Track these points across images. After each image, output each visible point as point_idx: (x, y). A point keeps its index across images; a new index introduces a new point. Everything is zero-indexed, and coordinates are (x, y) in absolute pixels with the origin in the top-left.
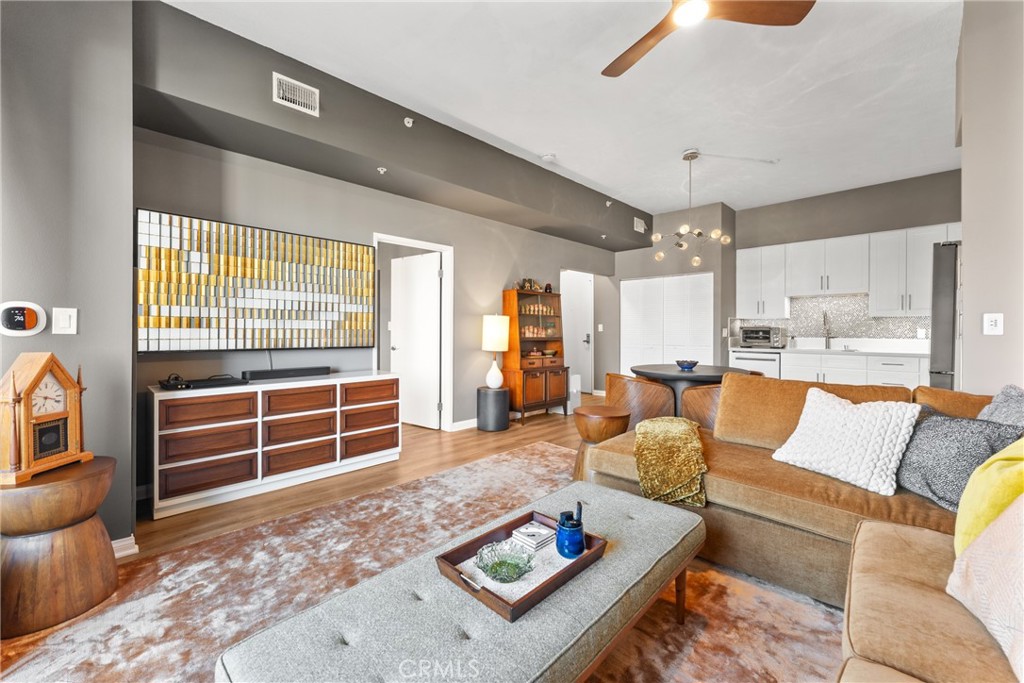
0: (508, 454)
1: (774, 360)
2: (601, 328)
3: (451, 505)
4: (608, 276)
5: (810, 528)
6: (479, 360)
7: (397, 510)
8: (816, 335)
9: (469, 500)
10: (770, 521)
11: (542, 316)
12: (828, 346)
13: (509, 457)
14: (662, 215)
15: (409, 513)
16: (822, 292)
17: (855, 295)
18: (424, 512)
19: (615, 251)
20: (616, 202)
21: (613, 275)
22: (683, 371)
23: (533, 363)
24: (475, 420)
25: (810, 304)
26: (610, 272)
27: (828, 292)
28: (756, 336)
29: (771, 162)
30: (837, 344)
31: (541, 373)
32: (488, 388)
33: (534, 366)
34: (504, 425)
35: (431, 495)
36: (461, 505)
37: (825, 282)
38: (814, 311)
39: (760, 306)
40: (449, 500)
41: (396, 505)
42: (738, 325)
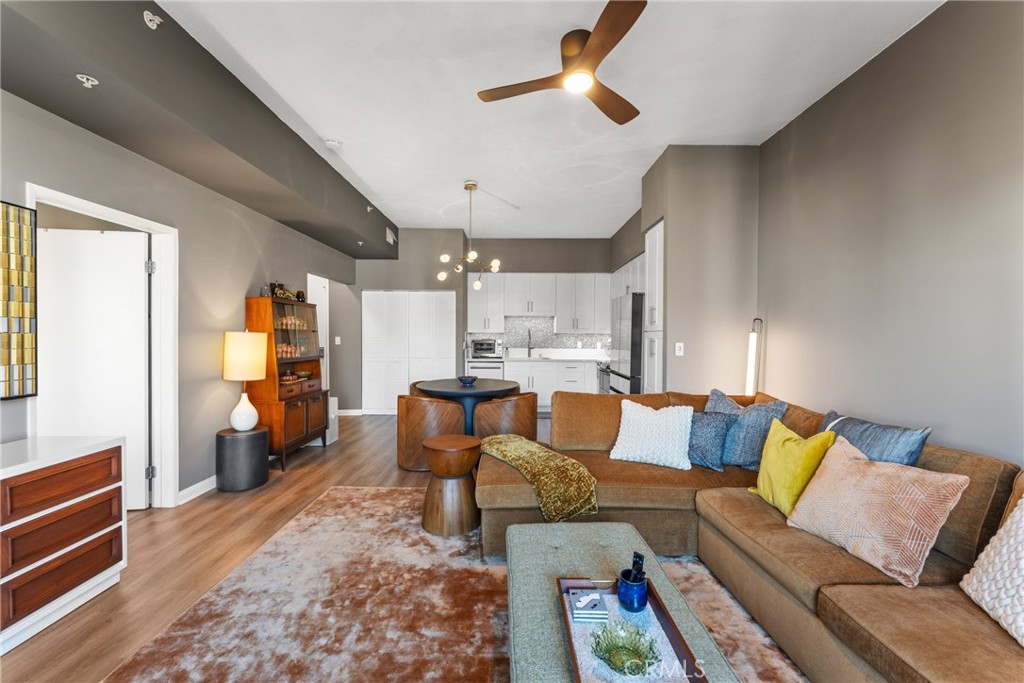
0: (308, 514)
1: (499, 368)
2: (338, 341)
3: (303, 615)
4: (347, 284)
5: (667, 506)
6: (217, 395)
7: (221, 665)
8: (522, 346)
9: (323, 597)
10: (639, 509)
11: (299, 331)
12: (529, 355)
13: (311, 519)
14: (407, 230)
15: (249, 658)
16: (527, 314)
17: (545, 317)
18: (271, 644)
19: (356, 258)
20: (375, 210)
21: (354, 284)
22: (464, 386)
23: (292, 391)
24: (214, 478)
25: (518, 322)
26: (349, 280)
27: (532, 314)
28: (482, 348)
29: (518, 208)
30: (535, 353)
31: (302, 402)
32: (235, 431)
33: (293, 394)
34: (260, 479)
35: (254, 614)
36: (318, 608)
37: (530, 306)
38: (521, 328)
39: (486, 322)
40: (294, 608)
41: (208, 658)
42: (469, 339)
